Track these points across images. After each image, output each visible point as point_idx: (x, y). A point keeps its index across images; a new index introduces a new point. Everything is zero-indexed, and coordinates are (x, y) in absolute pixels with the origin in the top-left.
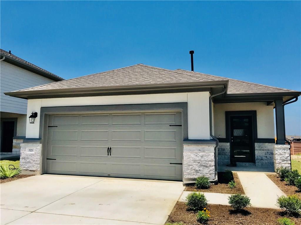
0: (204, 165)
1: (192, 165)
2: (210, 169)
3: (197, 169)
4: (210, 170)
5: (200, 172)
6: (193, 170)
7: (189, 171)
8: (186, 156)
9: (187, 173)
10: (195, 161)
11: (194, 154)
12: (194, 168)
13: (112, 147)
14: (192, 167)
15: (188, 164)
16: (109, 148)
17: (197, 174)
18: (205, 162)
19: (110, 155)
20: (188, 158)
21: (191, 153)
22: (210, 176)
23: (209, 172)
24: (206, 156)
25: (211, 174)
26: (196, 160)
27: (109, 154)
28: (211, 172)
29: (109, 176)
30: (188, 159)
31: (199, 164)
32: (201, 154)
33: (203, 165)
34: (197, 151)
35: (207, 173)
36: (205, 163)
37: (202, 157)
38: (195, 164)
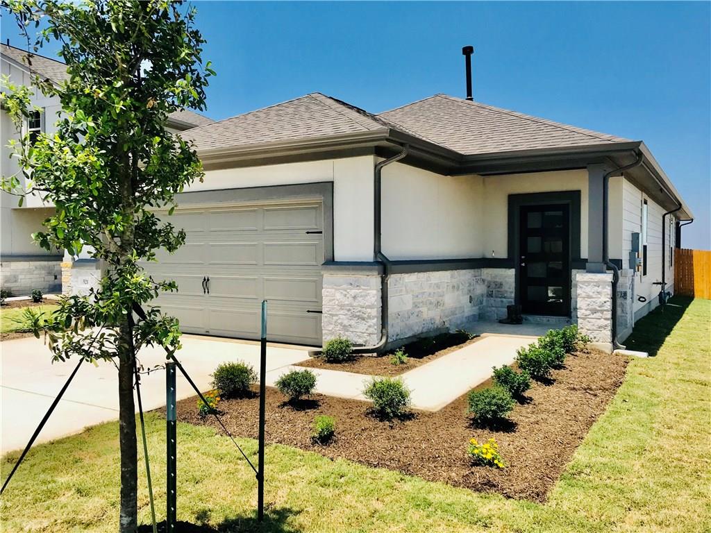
0: (359, 316)
1: (337, 315)
2: (368, 324)
3: (346, 322)
4: (370, 326)
5: (351, 329)
6: (339, 326)
7: (333, 326)
8: (327, 296)
9: (329, 330)
10: (342, 306)
11: (342, 293)
12: (339, 321)
13: (210, 276)
14: (337, 318)
15: (330, 312)
16: (206, 278)
17: (346, 333)
18: (360, 309)
19: (208, 292)
20: (330, 301)
21: (336, 289)
22: (368, 338)
23: (367, 329)
24: (361, 296)
25: (370, 334)
26: (344, 305)
27: (206, 291)
28: (371, 330)
29: (207, 333)
30: (331, 303)
31: (349, 313)
32: (354, 292)
33: (356, 316)
34: (345, 286)
35: (363, 333)
36: (360, 311)
37: (355, 297)
38: (342, 312)
